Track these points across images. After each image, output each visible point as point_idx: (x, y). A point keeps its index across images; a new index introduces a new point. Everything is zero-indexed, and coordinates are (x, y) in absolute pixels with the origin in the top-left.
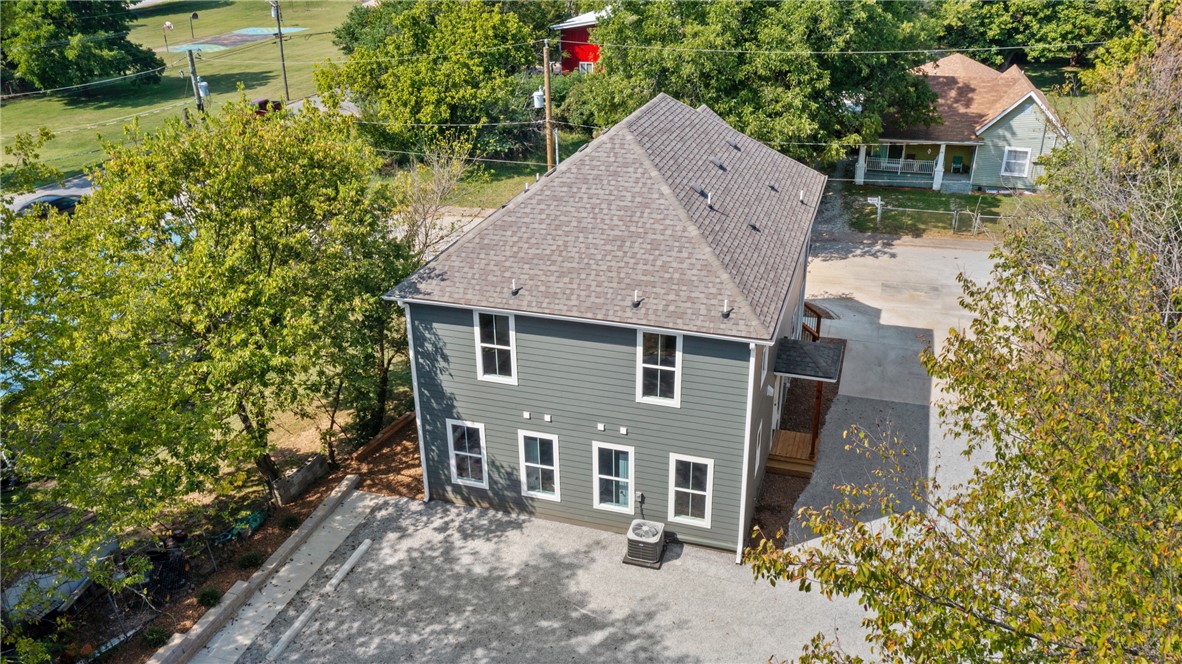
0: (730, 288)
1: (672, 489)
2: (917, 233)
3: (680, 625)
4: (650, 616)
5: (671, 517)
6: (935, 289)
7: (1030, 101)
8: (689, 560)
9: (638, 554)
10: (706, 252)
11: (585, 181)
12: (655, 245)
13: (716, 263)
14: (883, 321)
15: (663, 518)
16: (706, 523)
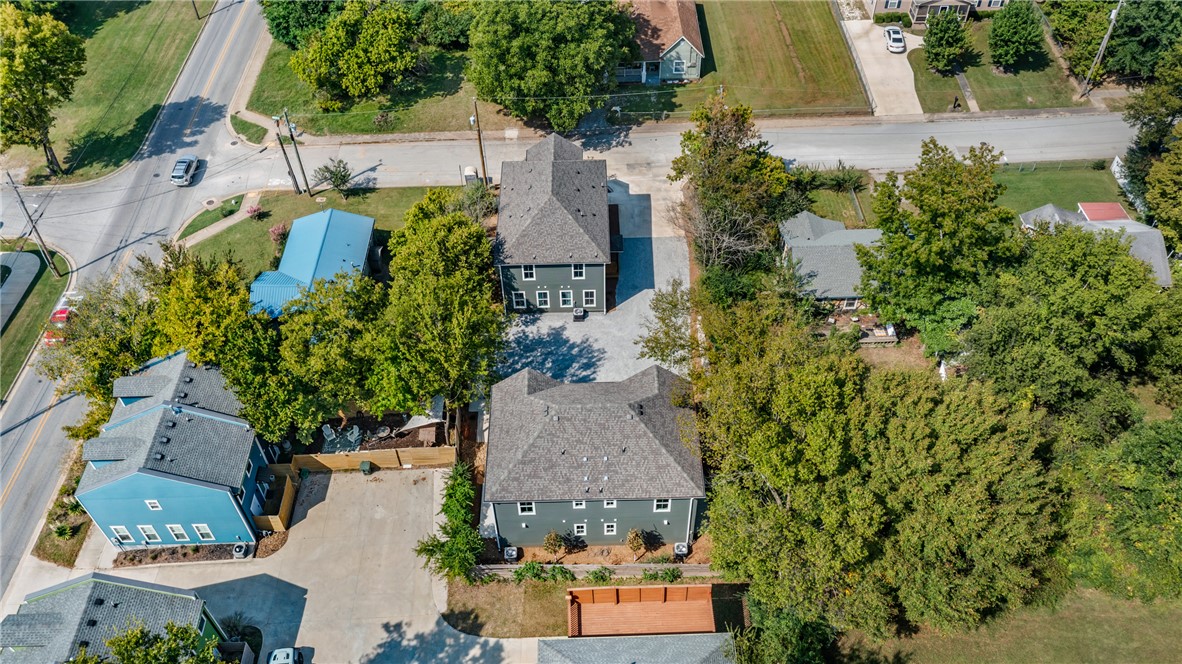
0: (596, 248)
1: (584, 299)
2: (639, 124)
3: (596, 340)
4: (587, 340)
5: (584, 305)
6: (649, 164)
7: (683, 40)
8: (592, 316)
9: (577, 319)
10: (586, 237)
11: (544, 216)
12: (572, 236)
13: (590, 240)
14: (631, 192)
15: (582, 307)
16: (594, 305)
